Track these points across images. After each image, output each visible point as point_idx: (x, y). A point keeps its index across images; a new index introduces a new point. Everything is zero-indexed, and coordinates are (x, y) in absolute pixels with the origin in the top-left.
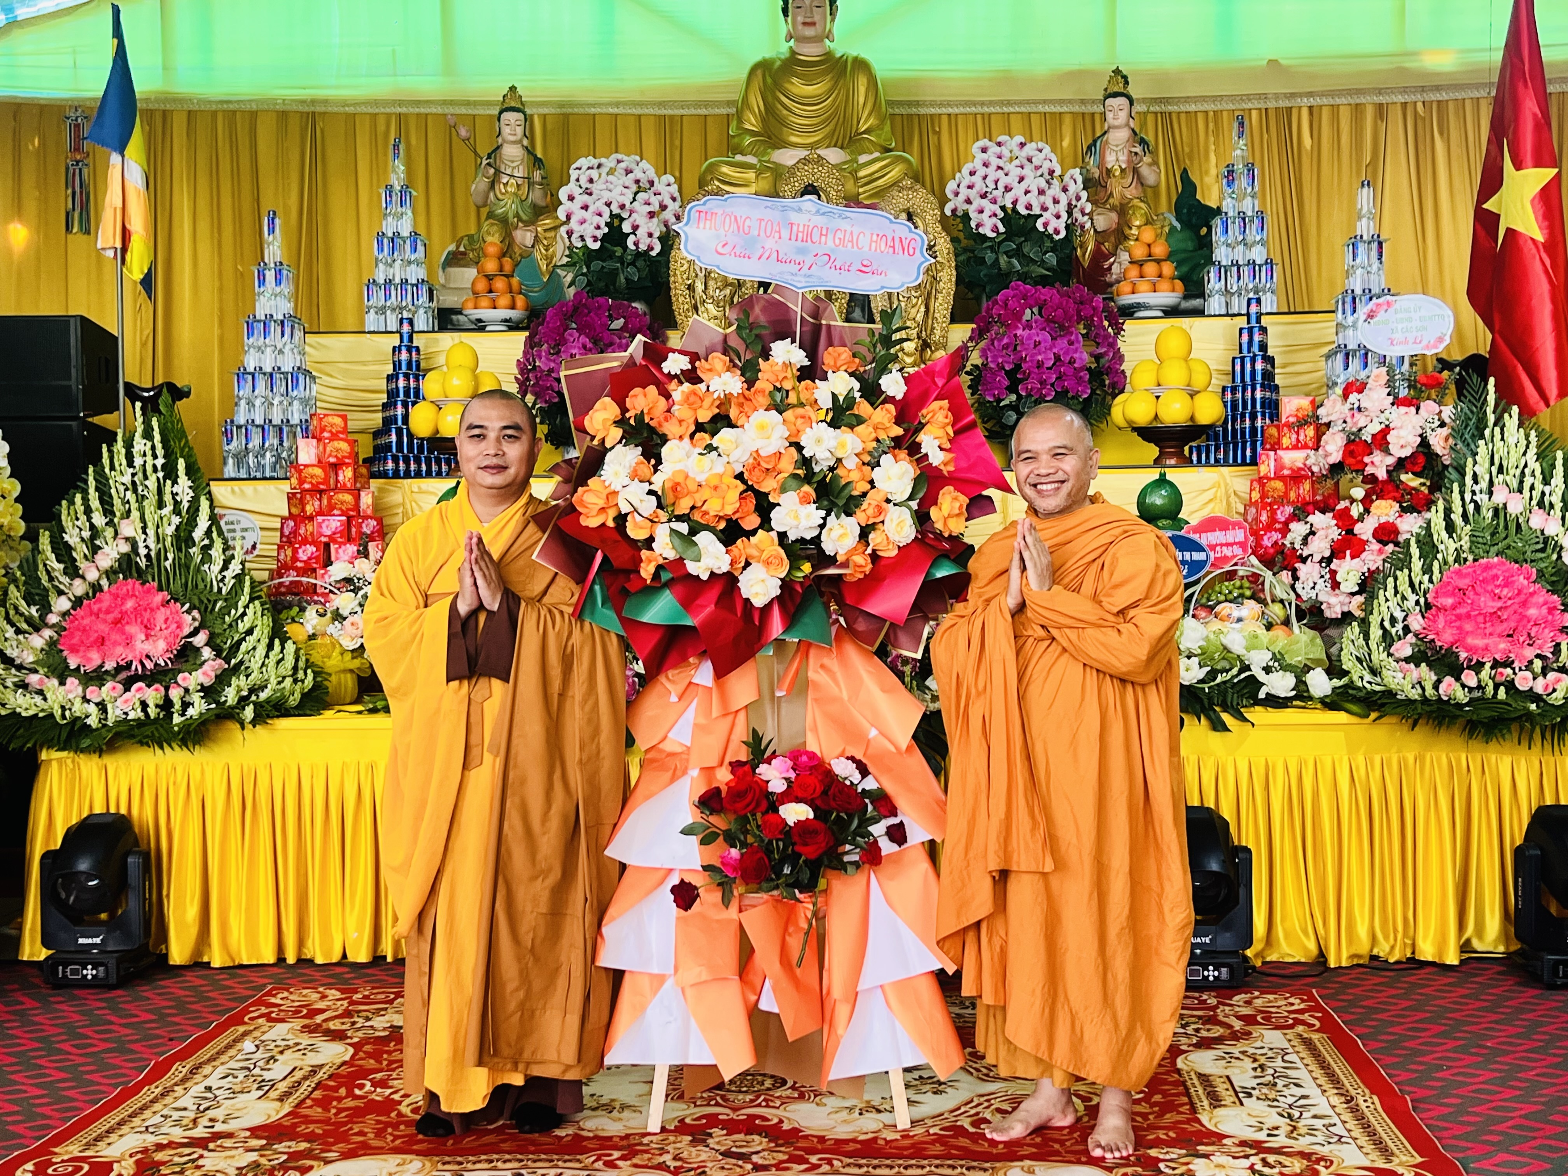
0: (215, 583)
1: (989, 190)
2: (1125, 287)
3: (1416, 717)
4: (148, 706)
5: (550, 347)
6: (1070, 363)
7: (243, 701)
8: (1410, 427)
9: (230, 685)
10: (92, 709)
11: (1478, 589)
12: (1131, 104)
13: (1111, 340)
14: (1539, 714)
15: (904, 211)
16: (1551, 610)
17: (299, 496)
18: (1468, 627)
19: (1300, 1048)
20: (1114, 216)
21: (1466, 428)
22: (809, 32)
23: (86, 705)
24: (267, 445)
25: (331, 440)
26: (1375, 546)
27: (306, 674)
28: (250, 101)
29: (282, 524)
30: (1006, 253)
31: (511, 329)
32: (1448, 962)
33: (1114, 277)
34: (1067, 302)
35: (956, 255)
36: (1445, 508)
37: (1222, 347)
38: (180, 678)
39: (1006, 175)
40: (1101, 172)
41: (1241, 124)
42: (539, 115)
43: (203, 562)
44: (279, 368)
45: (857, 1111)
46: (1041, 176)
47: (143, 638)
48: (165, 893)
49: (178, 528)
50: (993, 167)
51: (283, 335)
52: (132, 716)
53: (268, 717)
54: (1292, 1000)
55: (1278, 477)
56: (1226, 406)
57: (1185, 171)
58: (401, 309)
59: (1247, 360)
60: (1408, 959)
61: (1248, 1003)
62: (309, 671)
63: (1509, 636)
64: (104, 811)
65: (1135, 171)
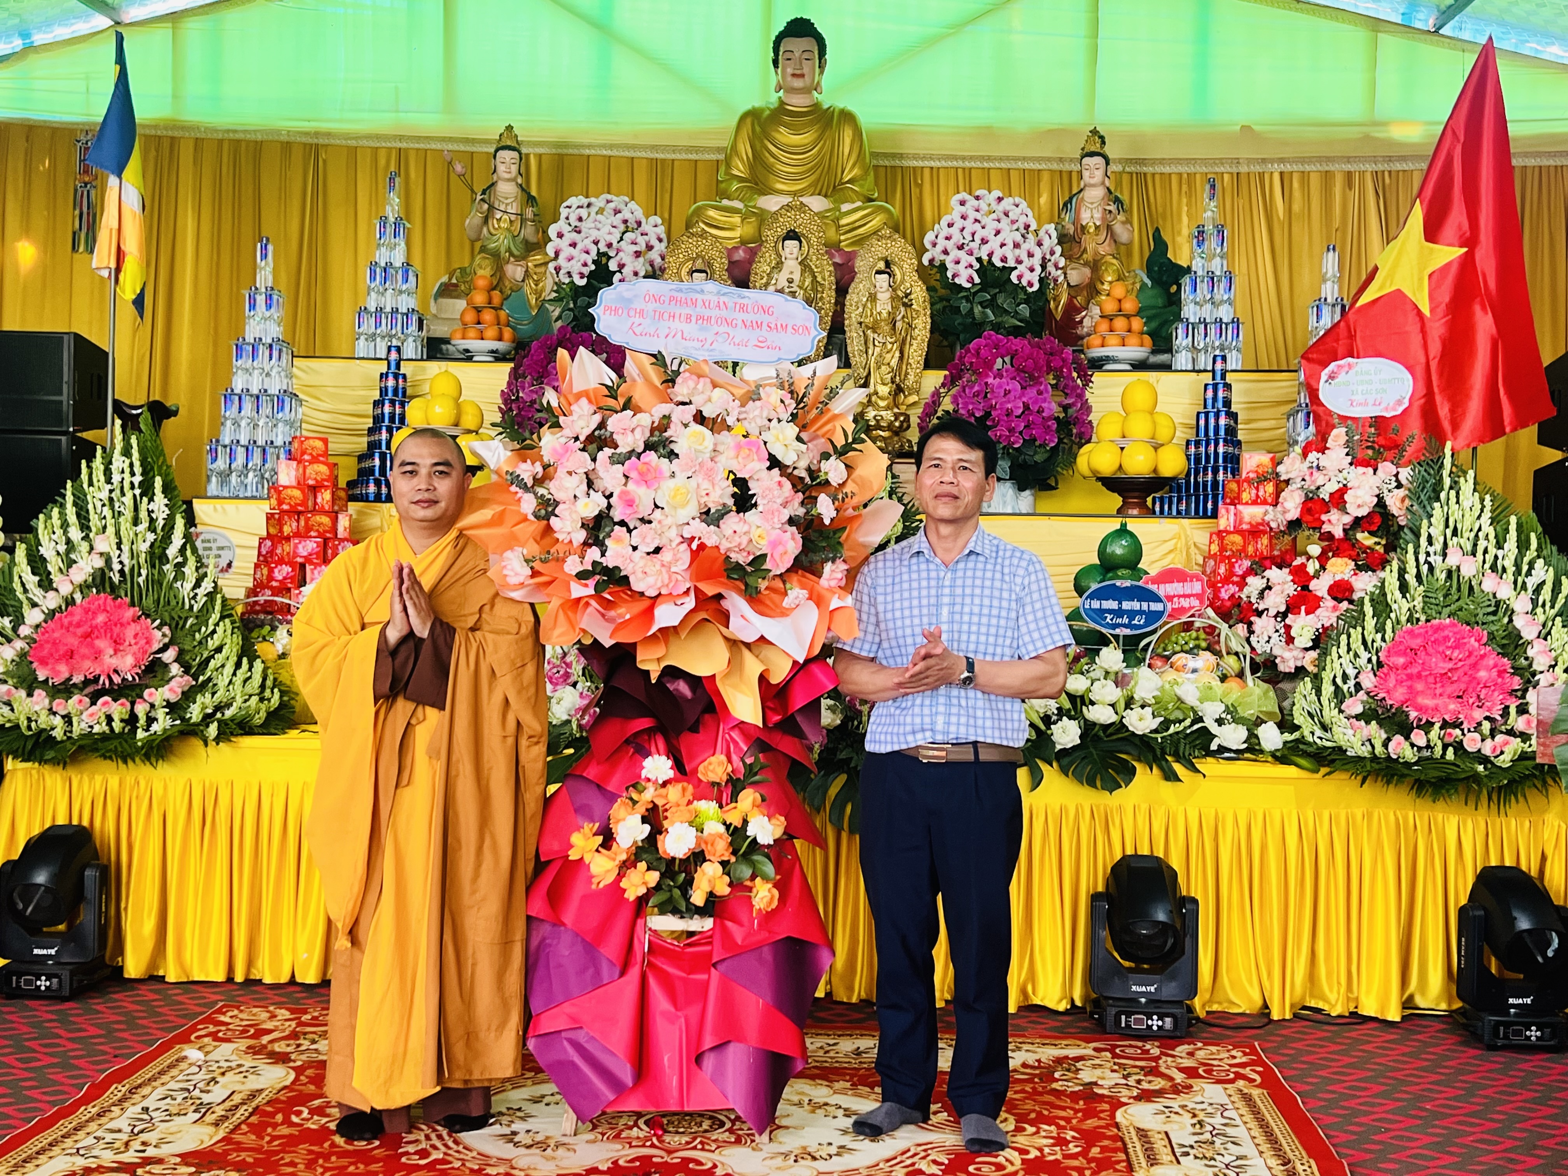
0: (187, 600)
1: (966, 242)
2: (1095, 340)
3: (1365, 774)
4: (113, 720)
5: (533, 379)
6: (1038, 412)
7: (207, 718)
8: (1367, 487)
9: (194, 703)
10: (58, 721)
11: (1430, 650)
12: (1107, 163)
13: (1079, 391)
14: (1486, 776)
15: (882, 259)
16: (1501, 673)
17: (277, 516)
18: (1419, 686)
19: (1240, 1104)
20: (1087, 271)
21: (1422, 491)
22: (798, 83)
23: (52, 717)
24: (250, 465)
25: (311, 463)
26: (1329, 602)
27: (272, 692)
28: (255, 131)
29: (260, 544)
30: (981, 303)
31: (497, 360)
32: (1390, 1019)
33: (1085, 330)
34: (1038, 352)
35: (932, 304)
36: (1400, 568)
37: (1188, 401)
38: (146, 693)
39: (983, 228)
40: (1076, 229)
41: (1213, 187)
42: (535, 155)
43: (175, 579)
44: (266, 391)
45: (793, 1158)
46: (1017, 230)
47: (111, 652)
48: (123, 905)
49: (152, 545)
50: (970, 220)
51: (271, 359)
52: (97, 729)
53: (232, 734)
54: (1234, 1053)
55: (1238, 531)
56: (1189, 459)
57: (1157, 230)
58: (391, 337)
59: (1211, 415)
60: (1351, 1013)
61: (1191, 1054)
62: (276, 690)
63: (1459, 697)
64: (67, 822)
65: (1109, 228)
